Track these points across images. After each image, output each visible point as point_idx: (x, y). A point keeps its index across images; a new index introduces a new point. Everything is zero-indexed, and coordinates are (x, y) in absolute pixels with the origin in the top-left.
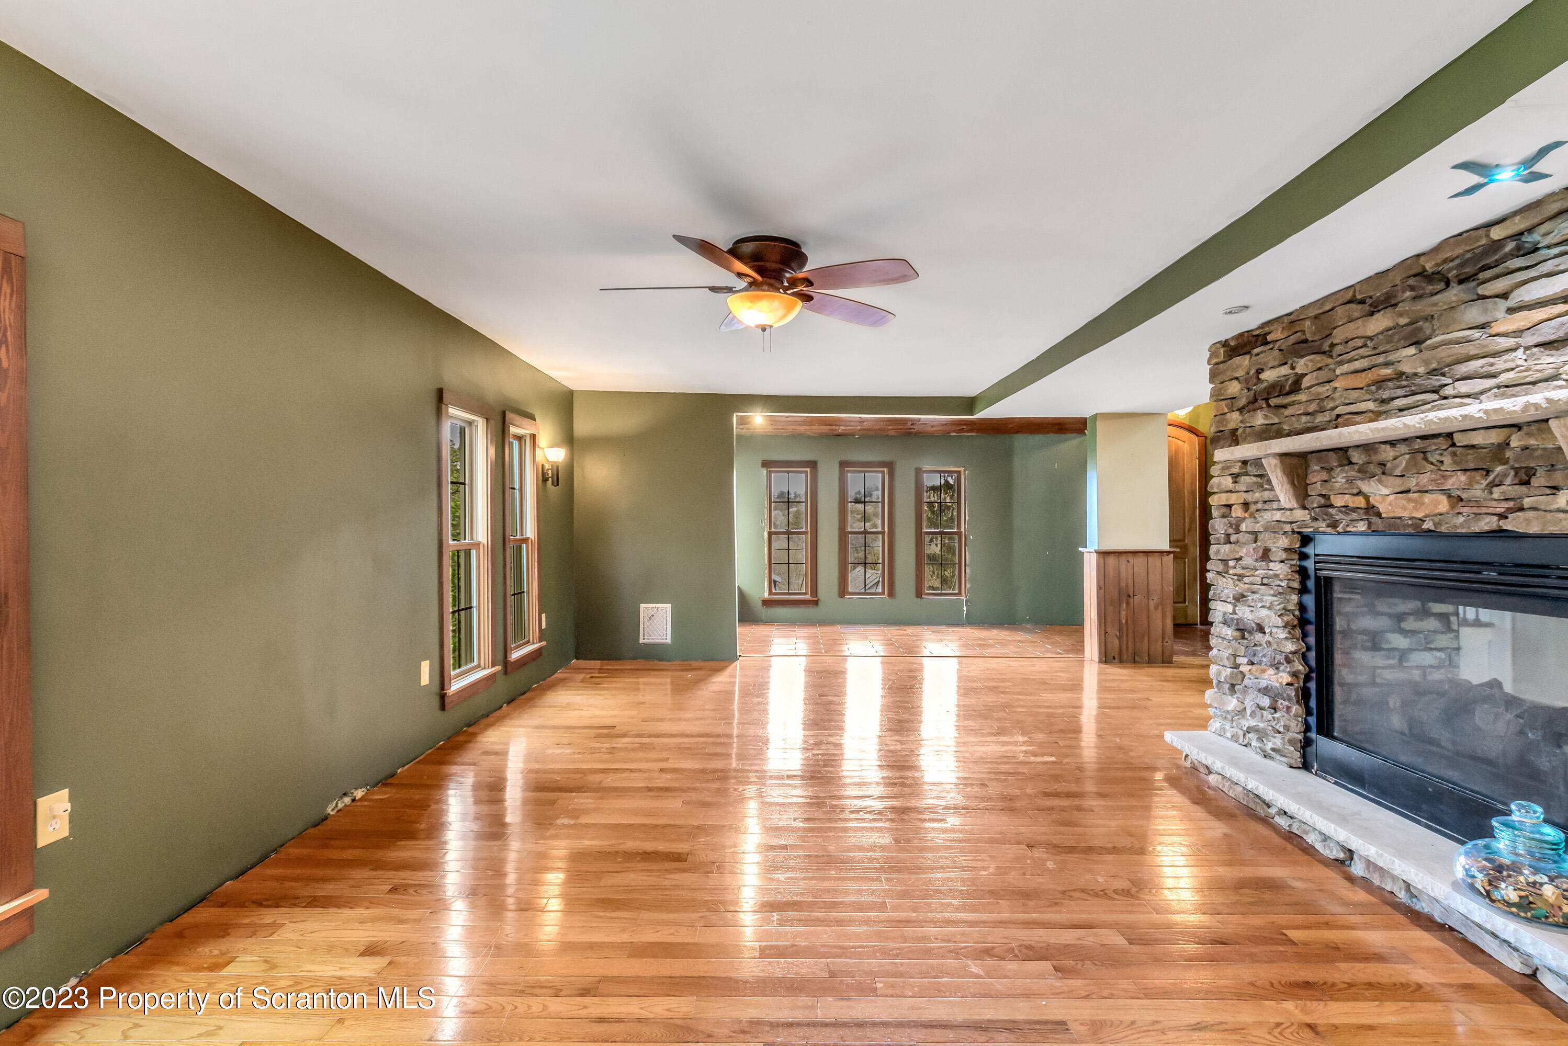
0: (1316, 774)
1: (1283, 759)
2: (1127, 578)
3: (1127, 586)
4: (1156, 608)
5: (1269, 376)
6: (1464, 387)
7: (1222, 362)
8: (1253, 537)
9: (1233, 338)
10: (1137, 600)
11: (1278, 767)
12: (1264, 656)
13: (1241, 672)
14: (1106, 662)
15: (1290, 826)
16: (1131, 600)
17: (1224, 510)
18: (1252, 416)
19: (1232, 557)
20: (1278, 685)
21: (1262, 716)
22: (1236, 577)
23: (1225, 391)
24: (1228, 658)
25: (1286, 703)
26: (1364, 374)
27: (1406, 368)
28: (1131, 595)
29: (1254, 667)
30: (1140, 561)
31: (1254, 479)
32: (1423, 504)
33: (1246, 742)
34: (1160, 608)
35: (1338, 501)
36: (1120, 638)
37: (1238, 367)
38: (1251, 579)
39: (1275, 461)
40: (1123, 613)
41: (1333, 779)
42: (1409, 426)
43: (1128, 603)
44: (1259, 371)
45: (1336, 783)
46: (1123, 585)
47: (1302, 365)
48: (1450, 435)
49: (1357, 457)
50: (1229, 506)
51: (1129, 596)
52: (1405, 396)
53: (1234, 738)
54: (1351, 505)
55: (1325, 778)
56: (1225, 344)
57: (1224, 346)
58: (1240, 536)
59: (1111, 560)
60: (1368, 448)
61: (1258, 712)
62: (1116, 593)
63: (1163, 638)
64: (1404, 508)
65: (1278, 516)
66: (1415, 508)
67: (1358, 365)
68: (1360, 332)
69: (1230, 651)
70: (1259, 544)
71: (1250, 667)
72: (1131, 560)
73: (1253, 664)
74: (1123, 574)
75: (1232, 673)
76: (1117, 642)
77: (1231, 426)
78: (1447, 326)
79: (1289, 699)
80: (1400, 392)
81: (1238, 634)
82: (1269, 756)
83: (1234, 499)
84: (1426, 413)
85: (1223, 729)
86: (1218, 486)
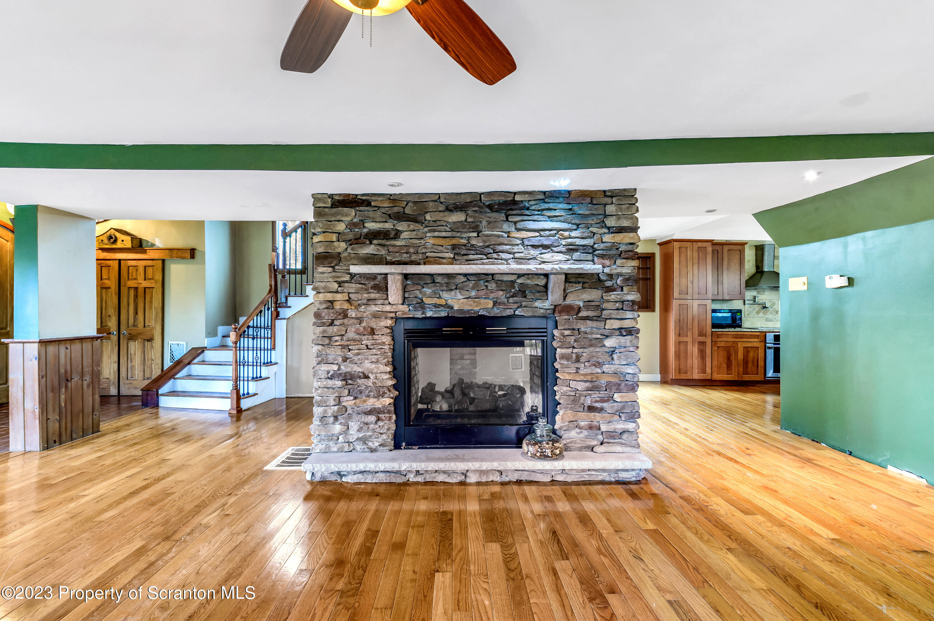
0: (404, 448)
1: (385, 448)
2: (65, 364)
3: (66, 372)
4: (88, 386)
5: (371, 226)
6: (503, 256)
7: (328, 207)
8: (358, 321)
9: (340, 195)
10: (74, 382)
11: (385, 453)
12: (370, 391)
13: (344, 406)
14: (47, 448)
16: (69, 384)
17: (329, 304)
18: (361, 247)
19: (339, 334)
20: (380, 406)
21: (368, 428)
22: (340, 347)
23: (334, 227)
24: (334, 400)
25: (387, 415)
26: (448, 240)
27: (473, 242)
28: (69, 379)
29: (357, 401)
30: (77, 346)
31: (360, 286)
32: (480, 304)
33: (351, 448)
34: (91, 387)
35: (427, 301)
36: (60, 421)
37: (347, 215)
38: (357, 346)
39: (397, 277)
40: (63, 397)
41: (417, 447)
43: (66, 387)
44: (363, 222)
45: (419, 448)
46: (62, 371)
47: (402, 226)
48: (493, 275)
49: (439, 279)
50: (332, 302)
51: (68, 380)
52: (473, 255)
53: (341, 450)
54: (438, 303)
55: (411, 449)
56: (331, 196)
57: (329, 197)
58: (346, 321)
59: (51, 349)
60: (450, 276)
61: (365, 428)
63: (93, 412)
64: (471, 305)
66: (477, 306)
67: (444, 234)
68: (445, 219)
69: (336, 394)
70: (363, 325)
71: (355, 401)
72: (69, 347)
73: (355, 398)
74: (62, 361)
75: (339, 409)
76: (57, 426)
77: (339, 250)
78: (493, 228)
79: (389, 412)
80: (473, 252)
81: (344, 383)
82: (372, 450)
83: (339, 297)
84: (483, 264)
85: (328, 447)
86: (324, 288)
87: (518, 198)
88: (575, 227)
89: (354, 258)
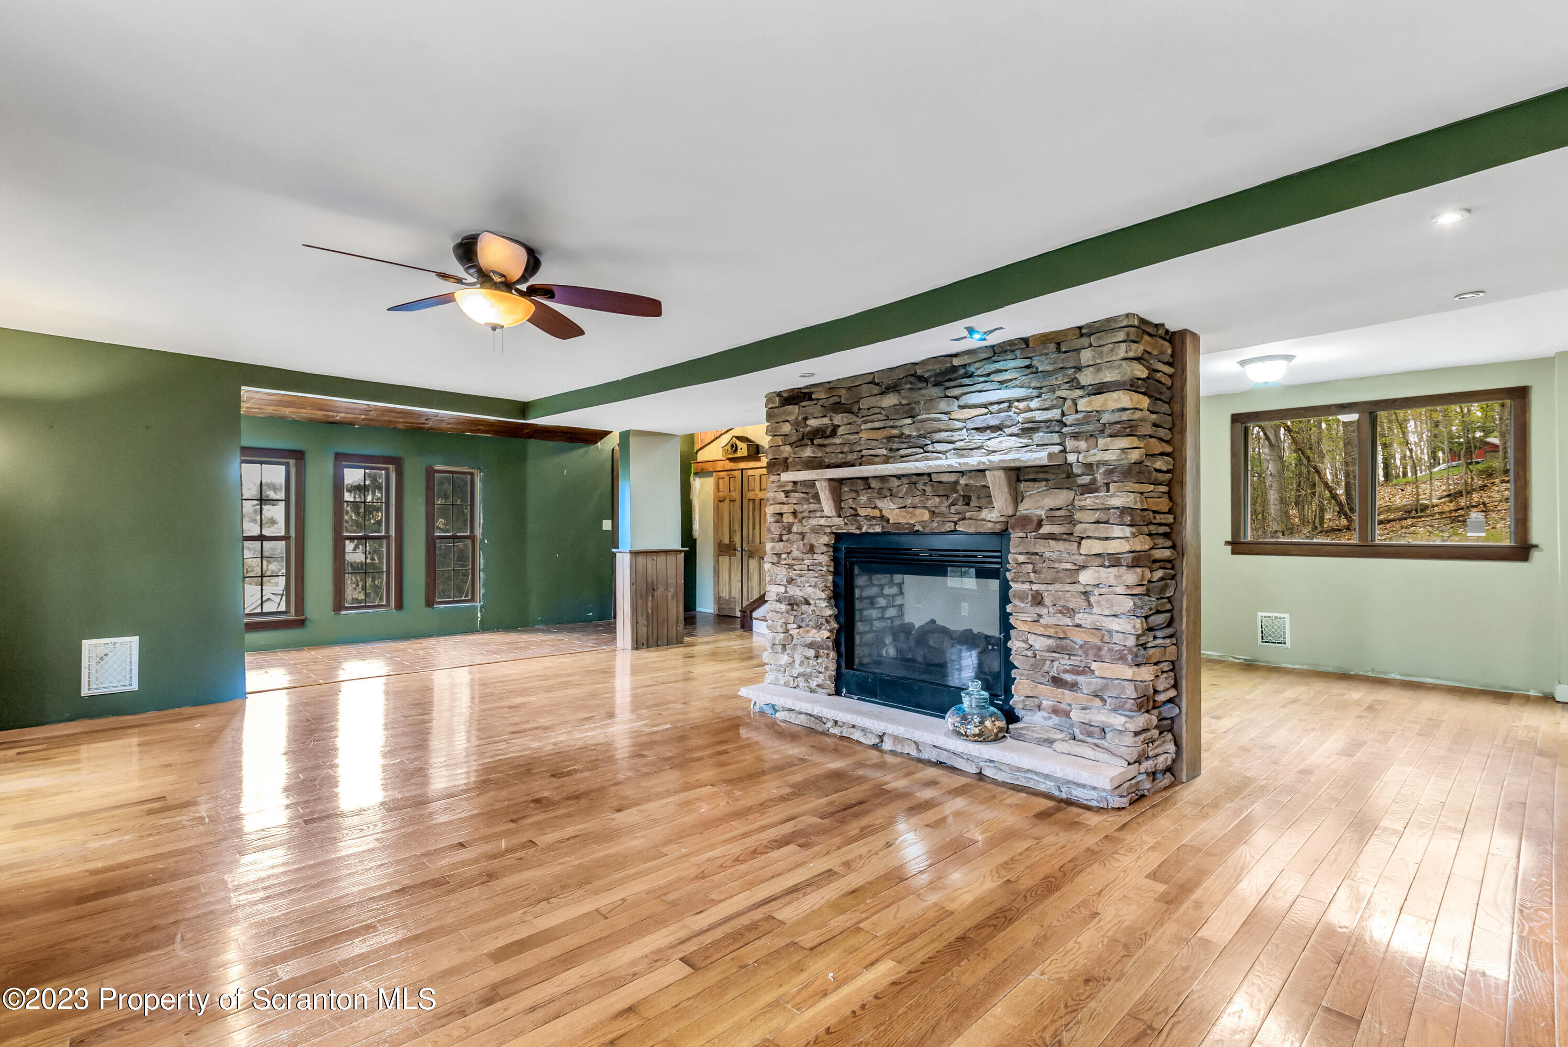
0: (845, 696)
1: (824, 691)
2: (652, 574)
3: (652, 581)
4: (673, 598)
5: (813, 423)
6: (939, 447)
7: (777, 407)
8: (801, 536)
9: (786, 391)
10: (660, 591)
11: (822, 696)
12: (810, 620)
13: (791, 635)
14: (637, 649)
15: (841, 732)
16: (655, 593)
17: (778, 517)
18: (802, 450)
19: (785, 551)
20: (819, 640)
21: (809, 664)
22: (787, 566)
23: (780, 429)
24: (781, 626)
25: (826, 651)
26: (880, 431)
27: (907, 431)
29: (801, 630)
30: (662, 559)
31: (802, 495)
32: (915, 515)
33: (795, 685)
34: (675, 598)
35: (863, 512)
36: (647, 626)
37: (790, 414)
38: (800, 566)
39: (825, 484)
40: (650, 604)
41: (856, 697)
42: (918, 468)
43: (653, 596)
44: (806, 419)
45: (858, 699)
46: (649, 580)
47: (838, 419)
48: (929, 475)
49: (874, 484)
50: (781, 514)
51: (654, 589)
52: (906, 449)
53: (786, 684)
54: (871, 515)
55: (851, 698)
56: (779, 394)
57: (778, 396)
58: (791, 536)
59: (641, 560)
60: (883, 478)
61: (806, 662)
62: (644, 589)
63: (677, 623)
64: (905, 517)
65: (822, 522)
66: (911, 518)
67: (876, 425)
68: (878, 404)
69: (783, 621)
70: (805, 541)
71: (798, 630)
72: (655, 559)
73: (800, 627)
74: (650, 571)
75: (784, 637)
76: (645, 629)
77: (785, 455)
78: (929, 410)
79: (828, 648)
80: (904, 446)
81: (789, 607)
82: (813, 691)
83: (785, 509)
84: (916, 460)
85: (777, 679)
86: (774, 499)
87: (956, 362)
88: (1035, 393)
89: (798, 463)
